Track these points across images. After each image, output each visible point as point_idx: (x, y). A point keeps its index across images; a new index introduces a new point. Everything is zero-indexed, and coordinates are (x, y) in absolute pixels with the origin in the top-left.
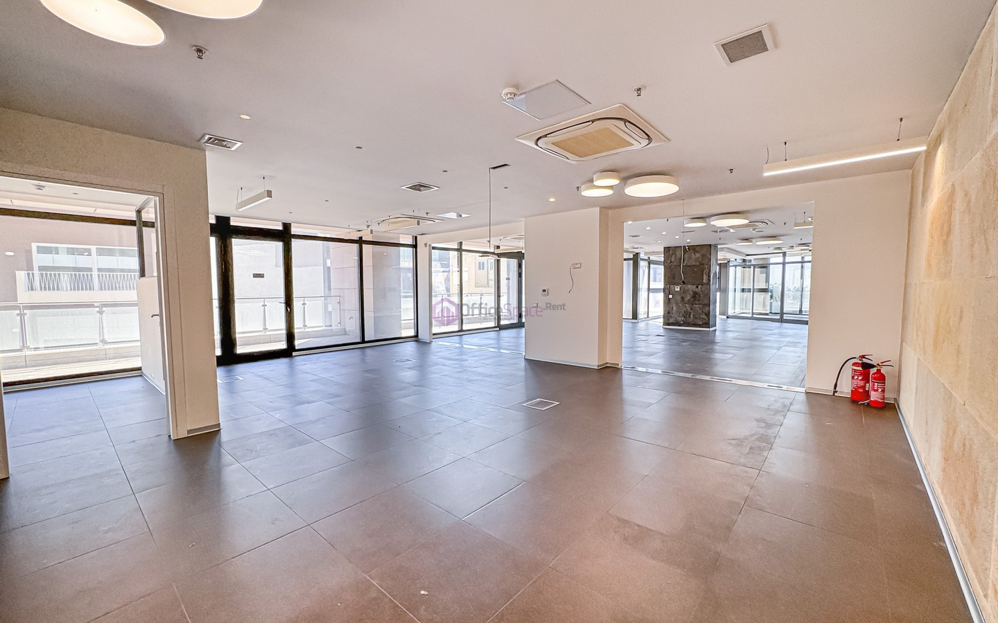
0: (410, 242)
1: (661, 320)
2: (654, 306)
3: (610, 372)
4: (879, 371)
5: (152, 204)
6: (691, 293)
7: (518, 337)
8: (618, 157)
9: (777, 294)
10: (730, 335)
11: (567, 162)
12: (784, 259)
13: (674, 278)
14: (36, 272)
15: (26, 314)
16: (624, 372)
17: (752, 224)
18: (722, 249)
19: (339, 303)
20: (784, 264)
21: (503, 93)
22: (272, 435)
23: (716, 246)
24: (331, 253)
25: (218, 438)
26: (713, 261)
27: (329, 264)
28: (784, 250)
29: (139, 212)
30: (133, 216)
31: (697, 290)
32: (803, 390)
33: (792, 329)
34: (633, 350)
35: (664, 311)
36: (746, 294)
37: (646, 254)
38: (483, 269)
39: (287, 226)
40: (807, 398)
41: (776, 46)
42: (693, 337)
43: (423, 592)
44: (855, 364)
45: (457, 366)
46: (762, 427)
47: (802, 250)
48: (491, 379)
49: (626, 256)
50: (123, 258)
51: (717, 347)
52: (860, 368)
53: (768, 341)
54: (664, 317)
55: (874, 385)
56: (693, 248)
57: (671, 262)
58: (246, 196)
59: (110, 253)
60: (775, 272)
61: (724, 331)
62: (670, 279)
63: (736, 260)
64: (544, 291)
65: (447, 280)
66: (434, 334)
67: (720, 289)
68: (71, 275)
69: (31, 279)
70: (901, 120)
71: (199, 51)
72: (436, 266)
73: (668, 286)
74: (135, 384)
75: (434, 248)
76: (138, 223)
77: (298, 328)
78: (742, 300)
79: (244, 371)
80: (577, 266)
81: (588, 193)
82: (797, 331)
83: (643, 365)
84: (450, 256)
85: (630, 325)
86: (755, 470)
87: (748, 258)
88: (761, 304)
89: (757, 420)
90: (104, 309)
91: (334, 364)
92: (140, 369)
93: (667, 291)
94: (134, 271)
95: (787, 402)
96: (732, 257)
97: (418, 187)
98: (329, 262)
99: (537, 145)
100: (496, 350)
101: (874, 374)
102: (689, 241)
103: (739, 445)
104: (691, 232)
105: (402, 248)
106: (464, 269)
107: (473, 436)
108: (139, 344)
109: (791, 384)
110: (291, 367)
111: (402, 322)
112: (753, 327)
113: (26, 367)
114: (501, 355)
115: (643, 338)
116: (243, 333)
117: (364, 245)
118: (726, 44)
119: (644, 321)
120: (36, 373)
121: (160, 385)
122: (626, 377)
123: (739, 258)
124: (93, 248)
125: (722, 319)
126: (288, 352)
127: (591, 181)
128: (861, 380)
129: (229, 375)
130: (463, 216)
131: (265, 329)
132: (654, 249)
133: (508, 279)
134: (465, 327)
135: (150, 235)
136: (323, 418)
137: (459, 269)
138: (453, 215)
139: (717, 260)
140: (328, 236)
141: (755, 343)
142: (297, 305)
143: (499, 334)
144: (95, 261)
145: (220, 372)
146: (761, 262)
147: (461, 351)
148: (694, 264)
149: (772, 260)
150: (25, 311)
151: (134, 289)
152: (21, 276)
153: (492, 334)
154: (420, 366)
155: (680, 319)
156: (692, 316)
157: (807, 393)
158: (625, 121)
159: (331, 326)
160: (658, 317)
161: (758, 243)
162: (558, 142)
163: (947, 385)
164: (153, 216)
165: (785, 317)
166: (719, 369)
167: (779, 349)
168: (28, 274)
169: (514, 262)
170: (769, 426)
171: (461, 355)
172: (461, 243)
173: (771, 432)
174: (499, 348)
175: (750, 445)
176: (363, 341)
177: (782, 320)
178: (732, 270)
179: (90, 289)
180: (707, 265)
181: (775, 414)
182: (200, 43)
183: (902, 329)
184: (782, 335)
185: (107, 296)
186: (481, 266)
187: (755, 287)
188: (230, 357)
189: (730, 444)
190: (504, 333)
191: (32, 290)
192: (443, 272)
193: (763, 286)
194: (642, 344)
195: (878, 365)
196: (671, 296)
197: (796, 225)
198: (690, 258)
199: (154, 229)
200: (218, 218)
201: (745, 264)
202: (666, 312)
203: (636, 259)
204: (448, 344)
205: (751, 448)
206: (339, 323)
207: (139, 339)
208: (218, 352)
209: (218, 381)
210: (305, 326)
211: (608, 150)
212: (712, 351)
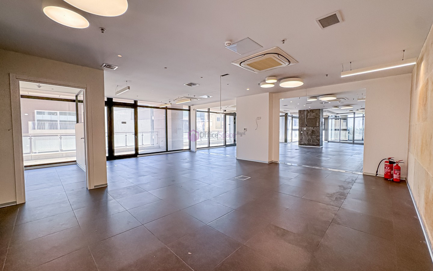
0: (187, 108)
1: (298, 143)
2: (294, 137)
3: (274, 165)
4: (397, 165)
5: (82, 93)
6: (311, 130)
7: (234, 150)
8: (276, 70)
9: (351, 132)
10: (330, 149)
11: (253, 73)
12: (354, 116)
13: (303, 124)
14: (36, 122)
15: (32, 138)
16: (280, 165)
17: (338, 99)
18: (325, 111)
19: (157, 135)
20: (354, 118)
21: (225, 43)
22: (128, 188)
23: (322, 110)
24: (154, 114)
25: (106, 189)
26: (321, 116)
27: (153, 119)
28: (354, 111)
29: (77, 96)
30: (74, 98)
31: (314, 129)
32: (362, 174)
33: (358, 147)
34: (285, 156)
35: (299, 139)
36: (337, 132)
37: (291, 113)
38: (219, 121)
39: (136, 102)
40: (364, 177)
41: (343, 20)
42: (311, 150)
43: (189, 253)
44: (386, 162)
45: (207, 162)
46: (342, 189)
47: (363, 111)
48: (221, 167)
49: (281, 114)
50: (70, 116)
51: (323, 155)
52: (388, 164)
53: (346, 152)
54: (299, 142)
55: (395, 171)
56: (312, 111)
57: (302, 117)
58: (119, 89)
59: (65, 114)
60: (350, 121)
61: (327, 148)
62: (301, 125)
63: (332, 116)
64: (245, 129)
65: (204, 125)
66: (197, 148)
67: (324, 129)
68: (49, 123)
69: (34, 124)
70: (404, 51)
71: (102, 29)
72: (198, 119)
73: (301, 128)
74: (74, 167)
75: (197, 111)
76: (76, 101)
77: (140, 146)
78: (335, 134)
79: (117, 163)
80: (259, 118)
81: (264, 86)
82: (360, 148)
83: (289, 162)
84: (205, 114)
85: (284, 145)
86: (338, 208)
87: (337, 115)
88: (344, 136)
89: (340, 186)
90: (62, 137)
91: (155, 160)
92: (75, 161)
93: (300, 130)
94: (74, 121)
95: (354, 179)
96: (330, 115)
97: (190, 84)
98: (153, 117)
99: (241, 65)
100: (224, 155)
101: (395, 166)
102: (310, 107)
103: (331, 197)
104: (311, 103)
105: (184, 111)
106: (210, 121)
107: (213, 190)
108: (75, 151)
109: (357, 171)
110: (137, 161)
111: (184, 143)
112: (340, 146)
113: (32, 160)
114: (226, 157)
115: (290, 150)
116: (117, 147)
117: (168, 110)
118: (321, 20)
119: (290, 143)
120: (35, 162)
121: (84, 167)
122: (281, 167)
123: (333, 115)
124: (58, 112)
125: (325, 143)
126: (136, 155)
127: (265, 81)
128: (389, 169)
129: (111, 164)
130: (210, 97)
131: (126, 145)
132: (294, 112)
133: (230, 125)
134: (211, 145)
135: (81, 106)
136: (149, 182)
137: (208, 121)
138: (206, 97)
139: (323, 116)
140: (153, 106)
141: (340, 153)
142: (139, 135)
143: (225, 149)
144: (58, 118)
145: (108, 163)
146: (344, 117)
147: (209, 155)
148: (312, 118)
149: (349, 116)
150: (32, 137)
151: (74, 129)
152: (30, 123)
153: (223, 149)
154: (191, 161)
155: (306, 142)
156: (311, 141)
157: (364, 175)
158: (278, 54)
159: (154, 145)
160: (296, 142)
161: (341, 108)
162: (250, 64)
163: (426, 170)
164: (83, 98)
165: (355, 142)
166: (323, 164)
167: (352, 156)
168: (33, 123)
169: (232, 117)
170: (345, 189)
171: (209, 157)
172: (209, 109)
173: (345, 191)
174: (225, 154)
175: (336, 197)
176: (167, 151)
177: (353, 143)
178: (330, 120)
179: (56, 129)
180: (318, 118)
181: (348, 184)
182: (103, 27)
183: (408, 146)
184: (353, 150)
185: (64, 131)
186: (218, 119)
187: (341, 128)
188: (112, 157)
189: (326, 196)
190: (228, 148)
191: (34, 129)
192: (202, 122)
193: (345, 128)
194: (289, 153)
195: (397, 162)
196: (302, 132)
197: (358, 99)
198: (310, 115)
199: (83, 103)
200: (108, 99)
201: (336, 118)
202: (300, 139)
203: (286, 116)
204: (203, 152)
205: (336, 198)
206: (157, 143)
207: (75, 149)
208: (107, 155)
209: (107, 166)
210: (143, 144)
211: (271, 67)
212: (321, 156)
